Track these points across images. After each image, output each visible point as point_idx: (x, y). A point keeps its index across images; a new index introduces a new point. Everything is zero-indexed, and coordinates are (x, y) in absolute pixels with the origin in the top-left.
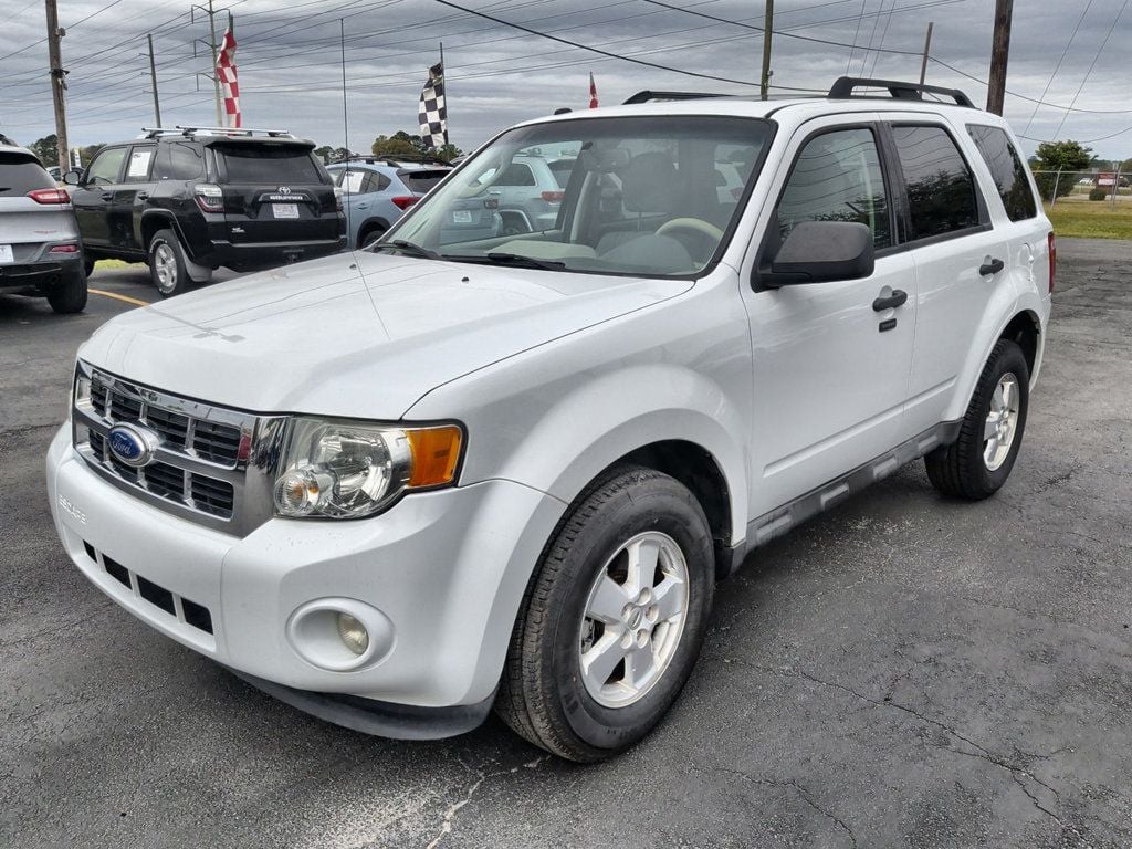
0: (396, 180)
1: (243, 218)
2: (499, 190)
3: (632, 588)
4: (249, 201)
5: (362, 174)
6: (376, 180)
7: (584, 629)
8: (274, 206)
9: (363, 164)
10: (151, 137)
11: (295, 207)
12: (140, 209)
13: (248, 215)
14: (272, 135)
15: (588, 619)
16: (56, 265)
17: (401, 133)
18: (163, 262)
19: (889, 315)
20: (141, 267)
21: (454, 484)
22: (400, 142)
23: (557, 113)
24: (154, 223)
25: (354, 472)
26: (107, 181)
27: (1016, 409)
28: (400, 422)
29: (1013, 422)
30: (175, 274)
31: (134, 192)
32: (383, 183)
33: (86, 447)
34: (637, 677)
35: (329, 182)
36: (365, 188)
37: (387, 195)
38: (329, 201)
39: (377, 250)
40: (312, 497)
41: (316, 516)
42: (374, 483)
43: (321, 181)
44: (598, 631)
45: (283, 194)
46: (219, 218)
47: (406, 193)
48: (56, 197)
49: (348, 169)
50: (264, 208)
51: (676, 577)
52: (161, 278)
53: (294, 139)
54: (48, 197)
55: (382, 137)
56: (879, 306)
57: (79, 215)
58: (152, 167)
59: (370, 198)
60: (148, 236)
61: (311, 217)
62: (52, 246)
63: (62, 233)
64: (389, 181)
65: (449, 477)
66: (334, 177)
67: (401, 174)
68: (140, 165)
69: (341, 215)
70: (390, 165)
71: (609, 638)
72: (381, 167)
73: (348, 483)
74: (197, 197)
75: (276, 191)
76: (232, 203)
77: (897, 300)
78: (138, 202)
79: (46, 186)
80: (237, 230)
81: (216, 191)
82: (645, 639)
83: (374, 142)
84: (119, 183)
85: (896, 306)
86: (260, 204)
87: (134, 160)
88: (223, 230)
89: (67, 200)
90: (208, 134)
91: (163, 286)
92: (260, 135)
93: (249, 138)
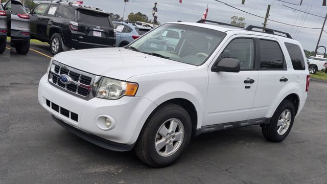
0: (134, 30)
1: (83, 34)
2: (168, 39)
3: (170, 131)
4: (86, 29)
5: (123, 26)
6: (128, 29)
7: (157, 136)
8: (94, 32)
9: (124, 23)
10: (57, 3)
11: (101, 33)
12: (50, 25)
13: (85, 33)
14: (97, 9)
15: (159, 134)
16: (22, 38)
17: (139, 13)
18: (55, 43)
19: (248, 85)
20: (46, 44)
21: (134, 96)
22: (138, 16)
23: (178, 22)
24: (54, 30)
25: (114, 91)
26: (40, 14)
27: (290, 120)
28: (125, 81)
29: (289, 124)
30: (58, 48)
31: (49, 19)
32: (130, 30)
33: (51, 80)
34: (168, 152)
35: (113, 27)
36: (124, 31)
37: (131, 34)
38: (112, 33)
39: (126, 48)
40: (104, 94)
41: (104, 98)
42: (118, 93)
43: (110, 26)
44: (161, 138)
45: (97, 28)
46: (76, 33)
47: (137, 35)
48: (26, 17)
49: (119, 24)
50: (91, 32)
51: (181, 132)
52: (53, 48)
53: (104, 11)
54: (23, 16)
55: (132, 13)
56: (246, 82)
57: (31, 24)
58: (56, 13)
59: (124, 34)
60: (51, 34)
61: (105, 37)
62: (22, 32)
63: (26, 29)
64: (132, 30)
65: (133, 94)
66: (114, 26)
67: (136, 28)
68: (52, 11)
69: (115, 38)
70: (133, 25)
71: (163, 140)
72: (130, 25)
73: (112, 93)
74: (70, 25)
75: (95, 27)
76: (81, 28)
77: (252, 81)
78: (50, 23)
79: (23, 13)
80: (81, 37)
81: (76, 24)
82: (171, 143)
83: (129, 14)
84: (44, 15)
85: (251, 83)
86: (89, 30)
87: (50, 9)
88: (77, 36)
89: (29, 19)
90: (77, 5)
91: (53, 51)
92: (93, 8)
93: (89, 9)
